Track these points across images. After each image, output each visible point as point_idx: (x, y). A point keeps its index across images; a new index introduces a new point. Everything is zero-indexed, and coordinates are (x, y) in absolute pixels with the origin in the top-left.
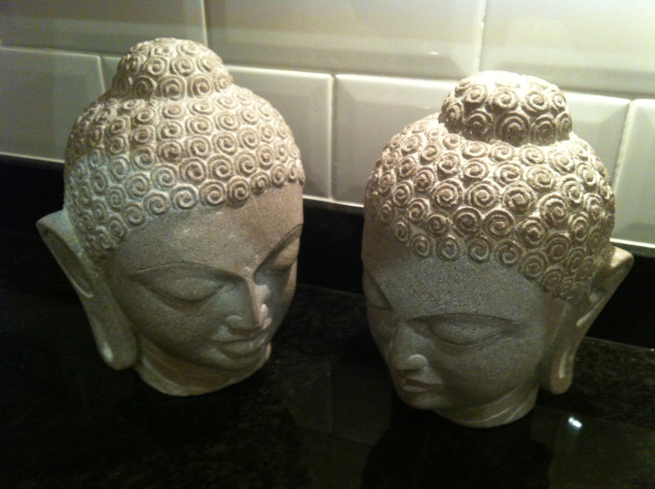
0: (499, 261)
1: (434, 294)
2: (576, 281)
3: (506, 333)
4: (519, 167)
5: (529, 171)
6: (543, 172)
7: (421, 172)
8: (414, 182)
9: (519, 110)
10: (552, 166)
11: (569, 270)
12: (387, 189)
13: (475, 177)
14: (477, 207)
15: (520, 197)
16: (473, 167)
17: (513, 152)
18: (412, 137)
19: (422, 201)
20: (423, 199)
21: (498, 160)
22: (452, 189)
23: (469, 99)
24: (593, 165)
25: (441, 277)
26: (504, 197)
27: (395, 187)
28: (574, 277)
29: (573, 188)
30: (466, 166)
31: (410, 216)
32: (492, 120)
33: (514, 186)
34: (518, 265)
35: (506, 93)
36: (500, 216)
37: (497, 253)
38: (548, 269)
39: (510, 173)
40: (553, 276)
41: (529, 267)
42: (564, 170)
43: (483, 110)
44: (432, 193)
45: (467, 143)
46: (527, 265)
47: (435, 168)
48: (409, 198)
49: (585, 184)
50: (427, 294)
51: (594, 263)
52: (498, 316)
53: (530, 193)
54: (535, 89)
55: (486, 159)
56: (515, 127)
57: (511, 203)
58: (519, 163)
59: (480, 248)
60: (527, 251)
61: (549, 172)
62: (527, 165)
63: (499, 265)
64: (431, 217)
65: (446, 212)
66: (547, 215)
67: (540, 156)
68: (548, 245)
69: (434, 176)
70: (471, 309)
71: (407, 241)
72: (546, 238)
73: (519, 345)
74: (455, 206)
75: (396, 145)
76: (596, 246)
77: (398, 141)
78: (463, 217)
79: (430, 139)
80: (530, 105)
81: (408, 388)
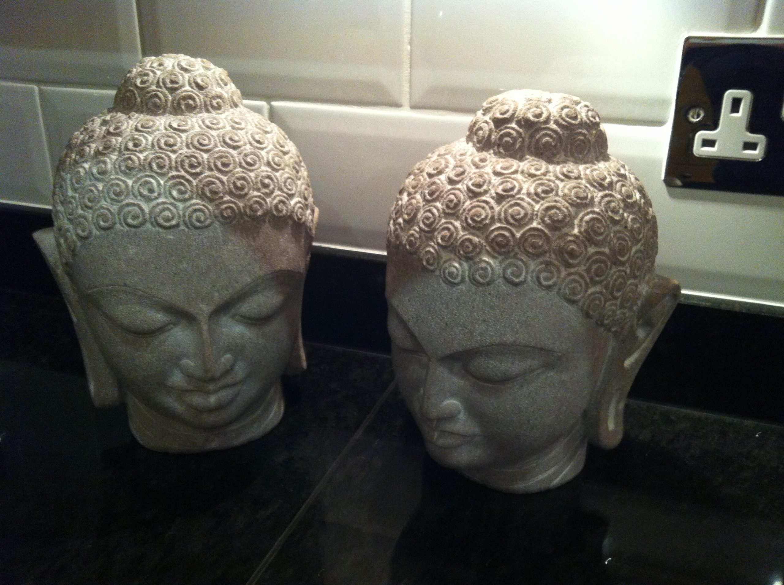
0: (537, 283)
1: (467, 325)
2: (621, 308)
3: (548, 366)
4: (554, 182)
5: (564, 186)
6: (579, 187)
7: (449, 193)
8: (442, 205)
9: (553, 126)
10: (589, 181)
11: (612, 294)
12: (412, 215)
13: (507, 194)
14: (511, 224)
15: (556, 213)
16: (505, 184)
17: (547, 168)
18: (437, 159)
19: (451, 223)
20: (453, 221)
21: (532, 176)
22: (483, 208)
23: (498, 116)
24: (632, 184)
25: (475, 304)
26: (539, 214)
27: (422, 211)
28: (618, 302)
29: (613, 204)
30: (497, 184)
31: (440, 241)
32: (523, 136)
33: (549, 202)
34: (557, 287)
35: (537, 107)
36: (536, 233)
37: (534, 274)
38: (590, 291)
39: (545, 188)
40: (594, 299)
41: (569, 288)
42: (601, 185)
43: (514, 125)
44: (462, 213)
45: (497, 161)
46: (567, 285)
47: (463, 188)
48: (437, 221)
49: (624, 200)
50: (461, 326)
51: (638, 290)
52: (539, 346)
53: (567, 208)
54: (567, 103)
55: (519, 176)
56: (547, 142)
57: (547, 220)
58: (553, 178)
59: (515, 269)
60: (566, 271)
61: (586, 187)
62: (562, 181)
63: (537, 288)
64: (462, 239)
65: (478, 233)
66: (586, 231)
67: (575, 171)
68: (588, 264)
69: (464, 196)
70: (509, 338)
71: (436, 269)
72: (585, 256)
73: (562, 382)
74: (487, 226)
75: (421, 169)
76: (639, 269)
77: (423, 166)
78: (496, 236)
79: (457, 160)
80: (562, 119)
81: (441, 442)
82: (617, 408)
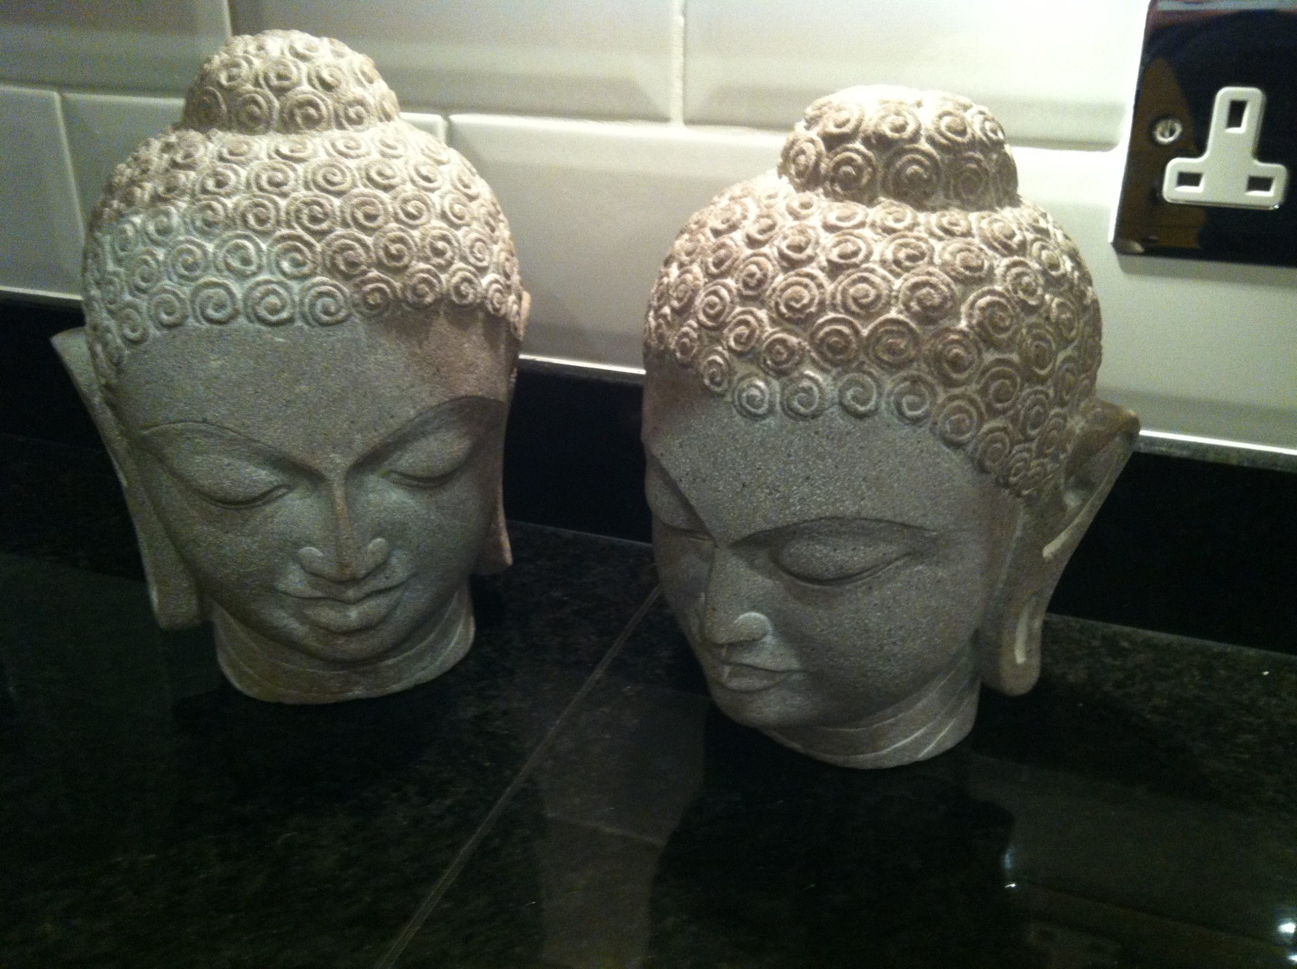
0: (895, 412)
1: (779, 486)
2: (1037, 457)
3: (915, 555)
4: (926, 242)
5: (944, 249)
6: (969, 250)
7: (748, 261)
8: (737, 282)
9: (924, 145)
10: (985, 240)
11: (1023, 431)
12: (686, 300)
13: (846, 262)
14: (852, 313)
15: (929, 294)
16: (842, 245)
17: (915, 217)
18: (729, 205)
19: (752, 313)
20: (755, 309)
21: (889, 231)
22: (806, 286)
23: (834, 130)
24: (1058, 245)
25: (792, 450)
26: (901, 296)
27: (702, 293)
28: (1034, 446)
29: (1026, 279)
30: (829, 245)
31: (732, 343)
32: (874, 162)
33: (918, 275)
34: (931, 420)
35: (898, 114)
36: (895, 328)
37: (892, 398)
38: (986, 427)
39: (911, 251)
40: (995, 441)
41: (951, 422)
42: (1006, 247)
43: (858, 145)
44: (770, 296)
45: (830, 207)
46: (947, 417)
47: (773, 253)
48: (727, 310)
49: (1044, 273)
50: (768, 488)
51: (1069, 425)
52: (899, 520)
53: (948, 285)
54: (949, 107)
55: (867, 232)
56: (916, 174)
57: (914, 305)
58: (925, 235)
59: (861, 390)
60: (946, 392)
61: (981, 249)
62: (940, 239)
63: (896, 421)
64: (769, 340)
65: (797, 329)
66: (980, 324)
67: (963, 223)
68: (983, 381)
69: (773, 265)
70: (849, 507)
71: (726, 390)
72: (979, 366)
73: (938, 581)
74: (812, 317)
75: (700, 223)
76: (1070, 389)
77: (703, 218)
78: (828, 334)
79: (762, 205)
80: (942, 134)
81: (734, 684)
82: (1030, 628)
